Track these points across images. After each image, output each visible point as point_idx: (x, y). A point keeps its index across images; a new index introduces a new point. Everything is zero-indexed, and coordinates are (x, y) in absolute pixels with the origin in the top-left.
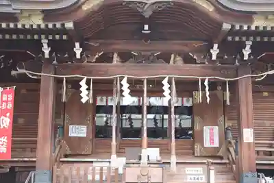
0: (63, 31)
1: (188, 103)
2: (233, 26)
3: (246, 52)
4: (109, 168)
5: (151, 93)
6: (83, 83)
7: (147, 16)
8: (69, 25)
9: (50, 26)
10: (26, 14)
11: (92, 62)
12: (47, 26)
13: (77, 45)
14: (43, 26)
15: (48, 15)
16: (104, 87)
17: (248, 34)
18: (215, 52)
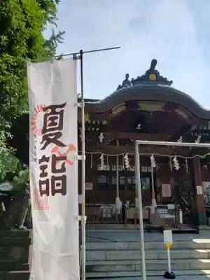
2: (198, 128)
6: (102, 157)
8: (105, 122)
9: (94, 122)
12: (92, 122)
13: (102, 134)
14: (89, 122)
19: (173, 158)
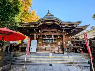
0: (37, 28)
1: (55, 38)
2: (62, 26)
3: (64, 31)
4: (44, 47)
5: (50, 37)
7: (49, 25)
8: (38, 27)
9: (35, 27)
10: (31, 25)
11: (41, 33)
13: (39, 30)
15: (35, 25)
16: (43, 36)
17: (64, 27)
18: (59, 31)
19: (57, 35)
